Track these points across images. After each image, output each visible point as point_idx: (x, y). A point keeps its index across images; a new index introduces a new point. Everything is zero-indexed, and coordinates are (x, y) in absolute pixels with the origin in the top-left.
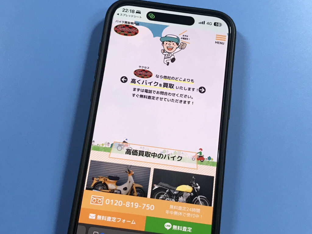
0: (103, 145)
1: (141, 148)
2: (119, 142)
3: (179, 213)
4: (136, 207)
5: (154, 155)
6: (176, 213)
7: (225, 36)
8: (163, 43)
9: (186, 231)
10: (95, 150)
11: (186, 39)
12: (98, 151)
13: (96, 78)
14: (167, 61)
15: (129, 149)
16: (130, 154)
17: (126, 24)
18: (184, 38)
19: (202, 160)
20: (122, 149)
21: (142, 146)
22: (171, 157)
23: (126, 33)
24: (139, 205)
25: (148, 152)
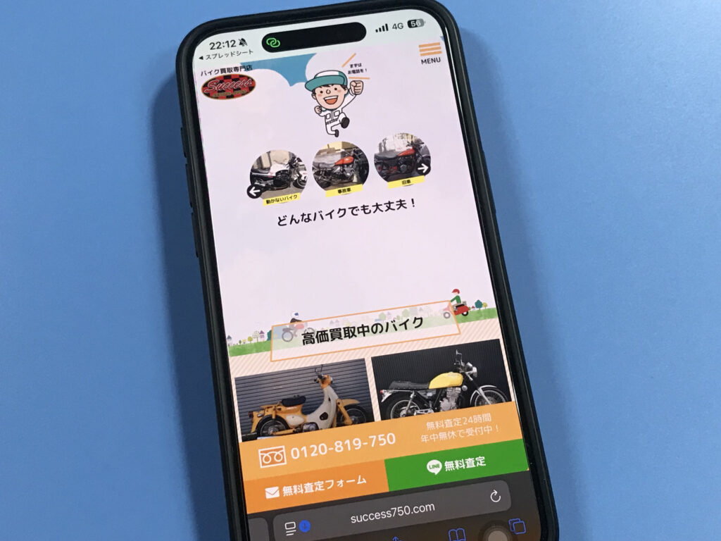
0: (250, 339)
1: (332, 322)
2: (283, 323)
3: (450, 435)
4: (358, 446)
5: (363, 330)
6: (443, 436)
7: (439, 44)
8: (314, 93)
9: (474, 466)
10: (237, 355)
11: (358, 71)
12: (244, 356)
13: (193, 204)
14: (334, 129)
15: (308, 333)
16: (314, 343)
17: (224, 74)
18: (354, 72)
19: (465, 313)
20: (294, 337)
21: (332, 319)
22: (400, 325)
23: (229, 93)
24: (362, 441)
25: (348, 328)
